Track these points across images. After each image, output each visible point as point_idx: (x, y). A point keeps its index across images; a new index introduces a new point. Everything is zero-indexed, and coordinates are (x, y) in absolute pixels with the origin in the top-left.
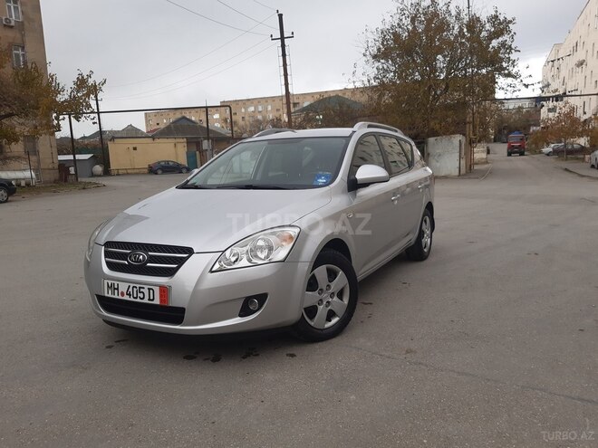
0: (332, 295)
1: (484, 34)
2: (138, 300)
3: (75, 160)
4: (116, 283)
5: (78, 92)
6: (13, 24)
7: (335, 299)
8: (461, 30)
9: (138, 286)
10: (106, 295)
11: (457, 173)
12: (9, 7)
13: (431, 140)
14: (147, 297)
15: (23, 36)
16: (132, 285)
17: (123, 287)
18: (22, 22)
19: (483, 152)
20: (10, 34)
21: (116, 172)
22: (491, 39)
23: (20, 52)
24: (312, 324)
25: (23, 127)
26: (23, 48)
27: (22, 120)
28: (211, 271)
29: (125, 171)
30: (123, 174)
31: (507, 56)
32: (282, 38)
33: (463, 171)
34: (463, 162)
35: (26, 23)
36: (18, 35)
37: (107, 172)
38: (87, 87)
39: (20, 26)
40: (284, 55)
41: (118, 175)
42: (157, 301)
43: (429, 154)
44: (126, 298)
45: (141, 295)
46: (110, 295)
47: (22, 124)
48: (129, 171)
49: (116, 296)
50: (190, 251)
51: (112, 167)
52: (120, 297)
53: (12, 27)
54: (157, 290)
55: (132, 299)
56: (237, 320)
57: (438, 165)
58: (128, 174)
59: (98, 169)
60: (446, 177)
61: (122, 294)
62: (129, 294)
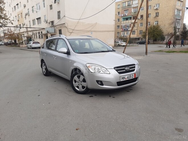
2: (130, 79)
4: (124, 76)
9: (130, 75)
10: (121, 81)
16: (128, 76)
17: (126, 77)
42: (134, 77)
44: (127, 79)
45: (131, 77)
49: (124, 80)
52: (126, 80)
54: (134, 75)
55: (129, 79)
61: (126, 79)
62: (128, 78)
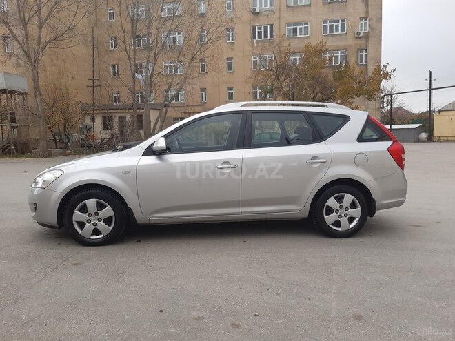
0: (99, 219)
3: (391, 129)
12: (362, 24)
15: (367, 41)
18: (368, 32)
20: (359, 42)
21: (438, 139)
23: (364, 54)
26: (366, 50)
29: (446, 139)
30: (444, 141)
35: (371, 33)
36: (364, 42)
37: (430, 139)
39: (367, 35)
41: (439, 141)
48: (449, 139)
51: (435, 135)
53: (361, 37)
58: (448, 141)
59: (424, 136)
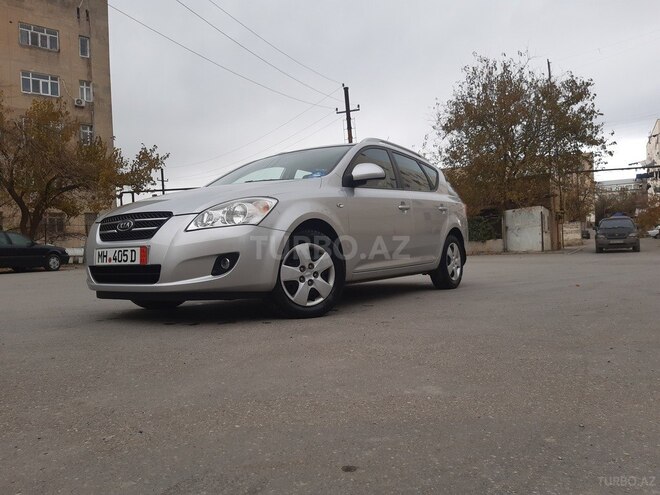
0: (316, 274)
1: (562, 100)
2: (123, 263)
4: (105, 250)
5: (140, 165)
6: (84, 104)
7: (319, 278)
8: (537, 96)
9: (122, 249)
10: (97, 264)
11: (540, 249)
12: (82, 89)
13: (509, 212)
14: (129, 259)
15: (92, 116)
16: (118, 250)
17: (111, 253)
18: (93, 103)
19: (577, 232)
20: (80, 114)
22: (570, 105)
23: (88, 131)
24: (292, 299)
25: (84, 201)
26: (91, 127)
27: (83, 193)
28: (186, 230)
31: (589, 122)
32: (348, 111)
33: (548, 246)
34: (547, 237)
35: (96, 104)
36: (87, 115)
38: (149, 161)
39: (91, 106)
40: (349, 128)
42: (138, 262)
43: (507, 228)
44: (113, 263)
45: (125, 258)
46: (100, 264)
47: (84, 198)
49: (105, 264)
50: (169, 215)
52: (108, 263)
53: (83, 107)
54: (138, 250)
55: (118, 263)
56: (209, 278)
57: (518, 239)
60: (527, 253)
61: (110, 261)
62: (115, 259)
